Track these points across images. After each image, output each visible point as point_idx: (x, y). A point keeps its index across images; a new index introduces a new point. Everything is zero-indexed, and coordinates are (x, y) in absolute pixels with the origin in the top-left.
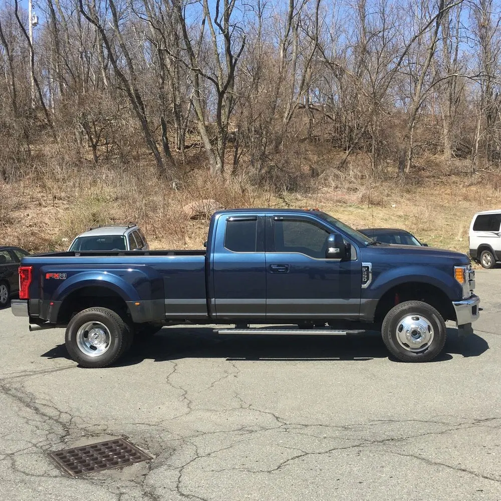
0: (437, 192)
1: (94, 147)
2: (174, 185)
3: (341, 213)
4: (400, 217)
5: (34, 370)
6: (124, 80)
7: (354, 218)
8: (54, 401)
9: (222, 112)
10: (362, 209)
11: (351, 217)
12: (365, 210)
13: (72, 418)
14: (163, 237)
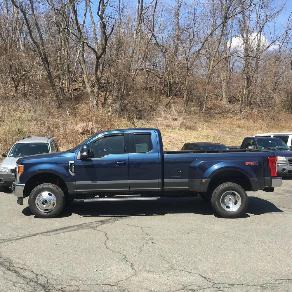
0: (222, 122)
1: (16, 87)
2: (67, 113)
3: (170, 133)
4: (204, 136)
5: (3, 238)
6: (38, 46)
7: (178, 136)
8: (28, 265)
9: (98, 69)
10: (182, 131)
11: (176, 135)
12: (184, 132)
13: (48, 280)
14: (63, 145)
